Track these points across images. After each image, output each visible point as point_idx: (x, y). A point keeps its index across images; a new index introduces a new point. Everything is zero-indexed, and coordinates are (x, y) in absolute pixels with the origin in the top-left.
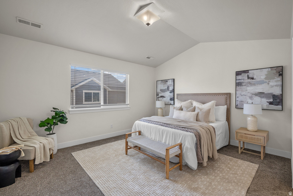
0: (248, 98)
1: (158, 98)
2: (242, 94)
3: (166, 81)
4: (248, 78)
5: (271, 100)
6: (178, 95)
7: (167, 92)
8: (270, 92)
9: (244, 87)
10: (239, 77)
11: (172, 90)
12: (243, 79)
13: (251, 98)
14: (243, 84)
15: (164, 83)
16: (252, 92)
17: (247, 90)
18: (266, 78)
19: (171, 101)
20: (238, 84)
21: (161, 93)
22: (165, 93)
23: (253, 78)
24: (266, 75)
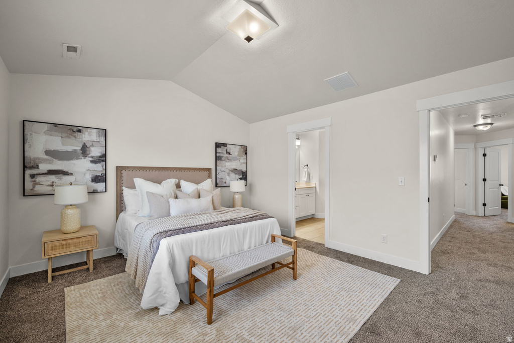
0: (226, 174)
1: (33, 176)
2: (222, 170)
3: (75, 129)
4: (227, 152)
5: (241, 177)
6: (119, 170)
7: (77, 159)
8: (240, 169)
9: (223, 162)
10: (219, 150)
11: (100, 157)
12: (223, 153)
13: (229, 174)
14: (223, 159)
15: (64, 135)
16: (229, 168)
17: (225, 166)
18: (238, 155)
19: (97, 183)
20: (218, 158)
21: (45, 161)
22: (72, 162)
23: (229, 154)
24: (238, 152)
